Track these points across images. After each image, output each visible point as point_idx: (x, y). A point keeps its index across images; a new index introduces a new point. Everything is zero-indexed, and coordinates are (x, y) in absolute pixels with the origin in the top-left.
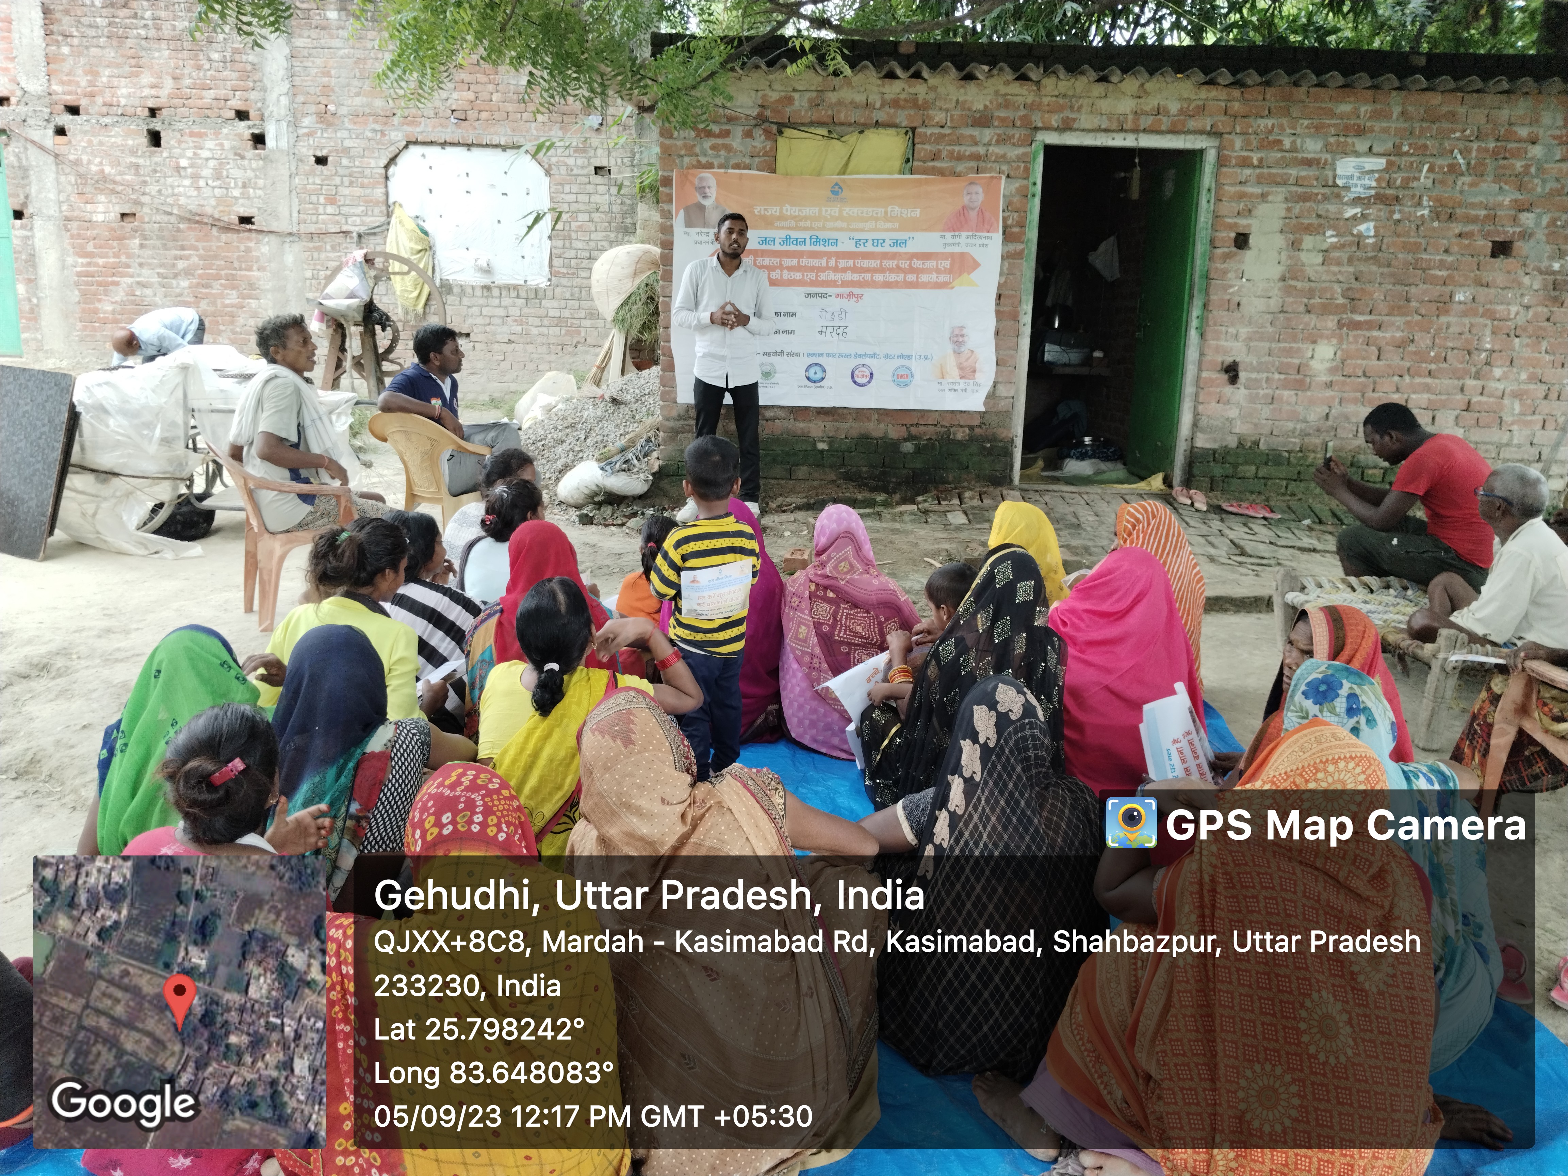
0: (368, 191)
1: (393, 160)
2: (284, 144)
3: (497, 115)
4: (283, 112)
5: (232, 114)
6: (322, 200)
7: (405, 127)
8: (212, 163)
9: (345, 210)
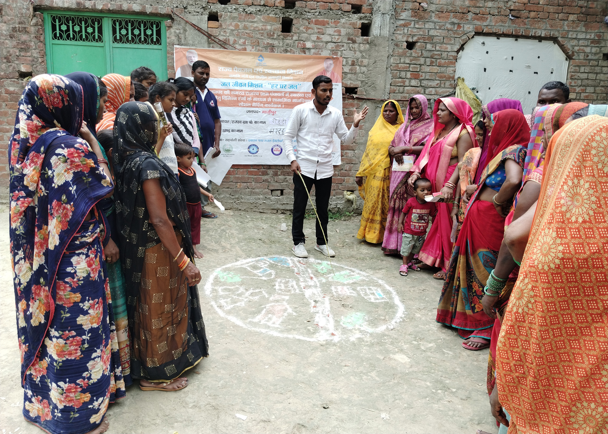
0: (443, 69)
1: (462, 47)
2: (386, 32)
3: (541, 15)
4: (388, 7)
5: (349, 8)
6: (409, 75)
7: (476, 22)
8: (330, 46)
9: (425, 83)
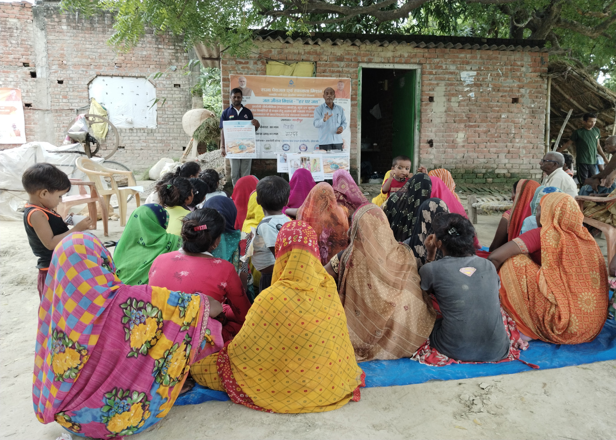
0: (80, 94)
1: (91, 82)
2: (44, 76)
3: (134, 65)
4: (44, 64)
5: (22, 64)
6: (61, 97)
7: (96, 70)
8: (13, 83)
9: (71, 101)
